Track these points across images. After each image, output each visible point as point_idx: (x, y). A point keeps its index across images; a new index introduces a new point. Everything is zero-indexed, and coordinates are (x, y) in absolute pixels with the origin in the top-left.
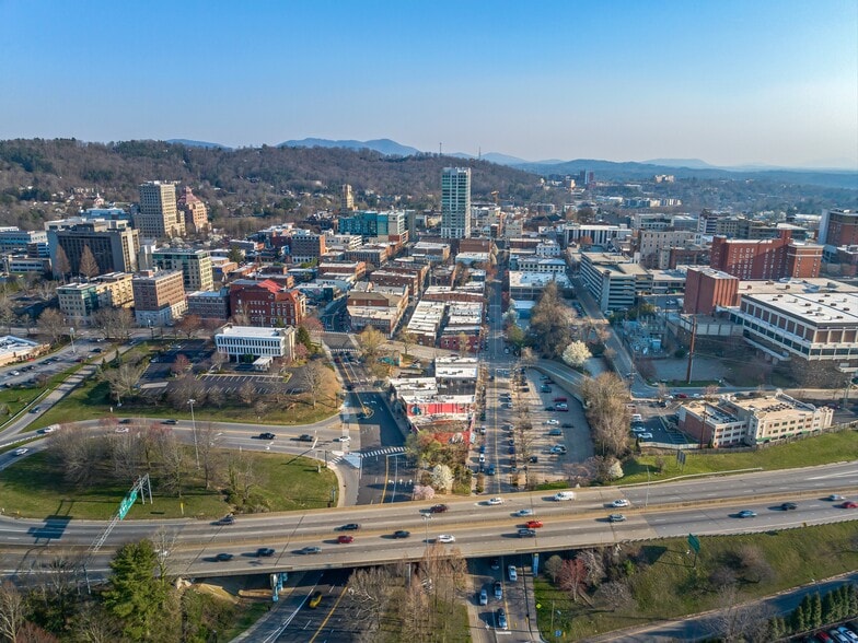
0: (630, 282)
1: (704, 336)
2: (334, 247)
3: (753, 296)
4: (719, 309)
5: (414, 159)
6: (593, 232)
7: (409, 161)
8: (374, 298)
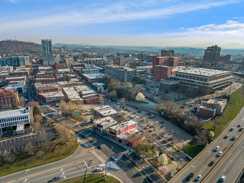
0: (131, 73)
1: (171, 85)
2: (2, 72)
3: (179, 71)
4: (169, 77)
5: (6, 42)
6: (97, 60)
7: (4, 42)
8: (51, 88)
